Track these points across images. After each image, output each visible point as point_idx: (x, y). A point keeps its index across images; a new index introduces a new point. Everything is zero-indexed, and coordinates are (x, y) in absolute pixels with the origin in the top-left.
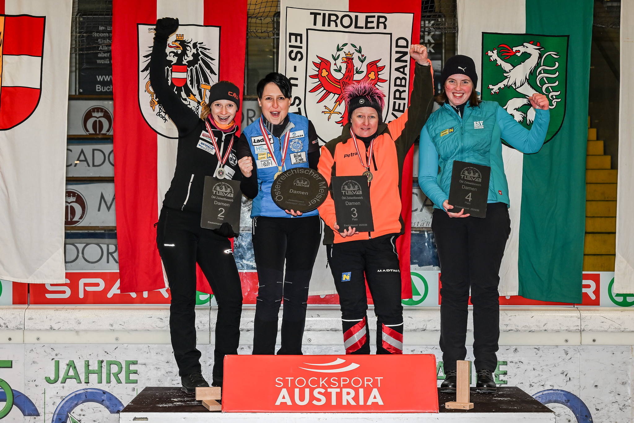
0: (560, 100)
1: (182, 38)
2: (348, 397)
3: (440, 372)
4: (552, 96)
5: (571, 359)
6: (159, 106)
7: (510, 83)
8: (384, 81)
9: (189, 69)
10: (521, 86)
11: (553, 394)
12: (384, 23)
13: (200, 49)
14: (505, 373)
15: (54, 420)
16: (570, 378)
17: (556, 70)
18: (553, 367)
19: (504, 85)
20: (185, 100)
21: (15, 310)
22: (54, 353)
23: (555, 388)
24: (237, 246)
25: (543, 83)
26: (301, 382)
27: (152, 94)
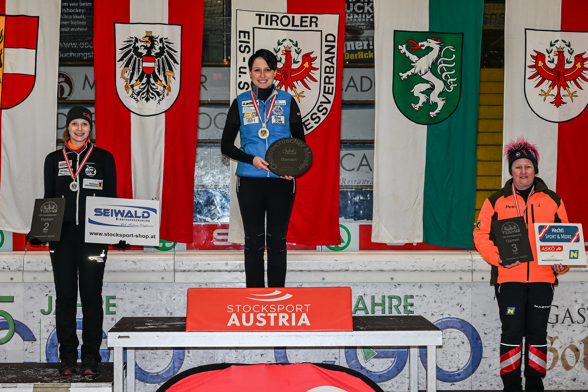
0: (456, 85)
1: (151, 34)
2: (283, 320)
3: (359, 304)
4: (450, 82)
5: (464, 293)
6: (132, 89)
7: (416, 72)
8: (316, 69)
9: (157, 60)
10: (425, 74)
11: (450, 321)
12: (315, 22)
13: (165, 44)
14: (412, 305)
15: (48, 344)
16: (463, 309)
17: (453, 61)
18: (450, 299)
19: (412, 73)
21: (16, 256)
22: (48, 290)
23: (451, 317)
24: (196, 203)
25: (442, 71)
26: (247, 309)
27: (126, 80)
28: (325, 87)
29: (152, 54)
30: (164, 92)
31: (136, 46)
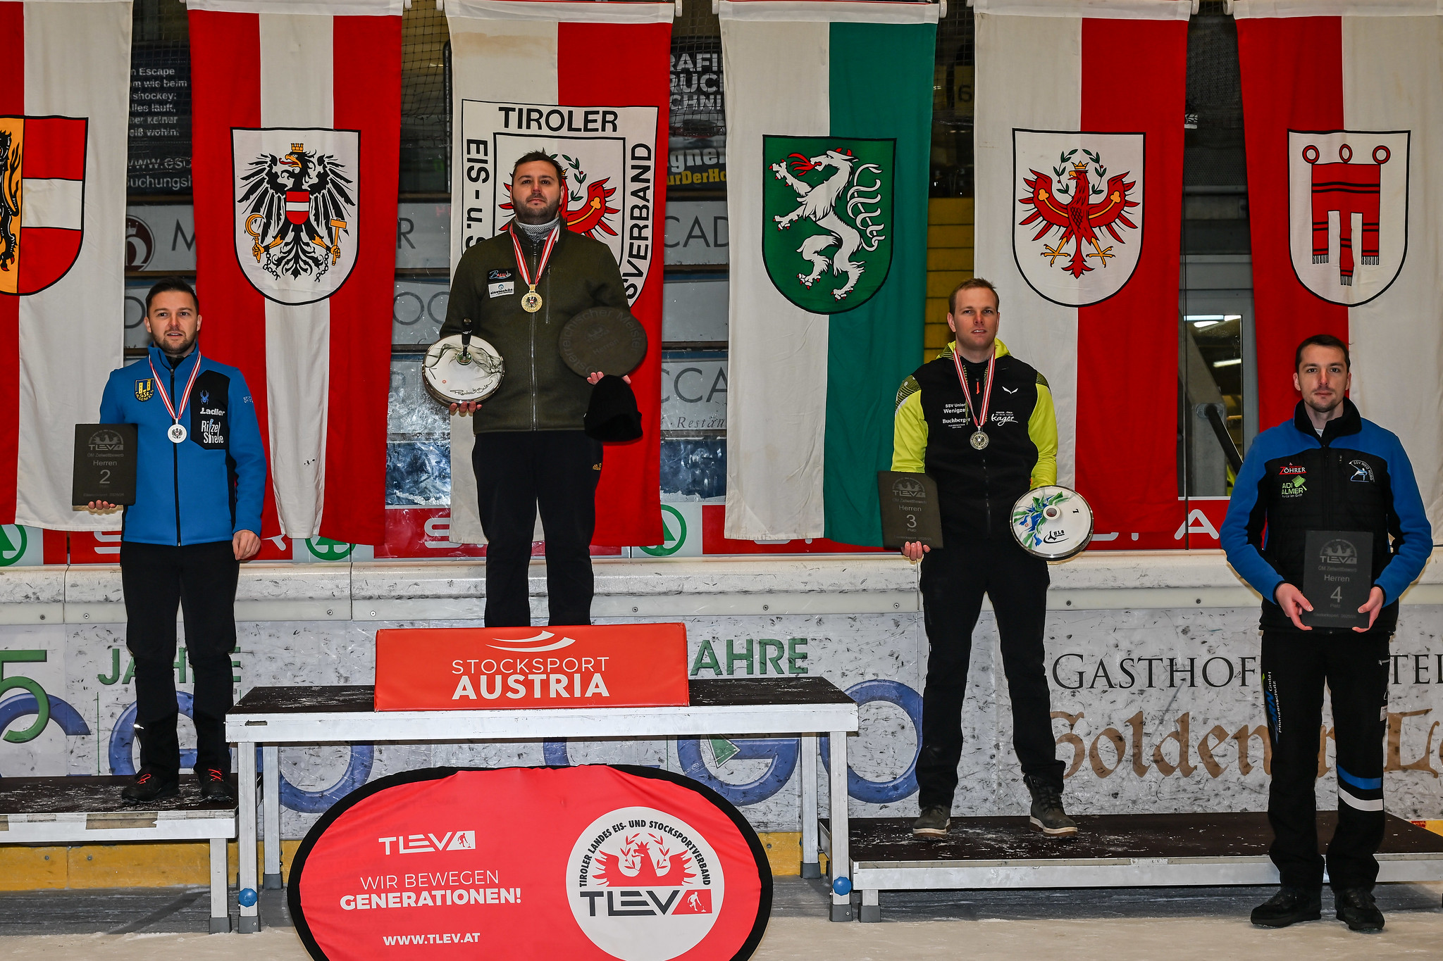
0: (883, 238)
1: (301, 149)
2: (558, 687)
3: (704, 656)
4: (871, 232)
5: (903, 633)
6: (267, 254)
7: (807, 213)
8: (614, 211)
9: (312, 197)
10: (824, 217)
11: (878, 686)
12: (612, 122)
13: (328, 166)
14: (804, 656)
15: (113, 739)
16: (902, 662)
17: (877, 191)
18: (877, 645)
19: (798, 216)
20: (307, 244)
21: (50, 573)
22: (111, 638)
23: (880, 678)
24: (390, 469)
25: (856, 211)
27: (255, 236)
28: (632, 245)
29: (303, 187)
30: (326, 259)
31: (273, 171)
